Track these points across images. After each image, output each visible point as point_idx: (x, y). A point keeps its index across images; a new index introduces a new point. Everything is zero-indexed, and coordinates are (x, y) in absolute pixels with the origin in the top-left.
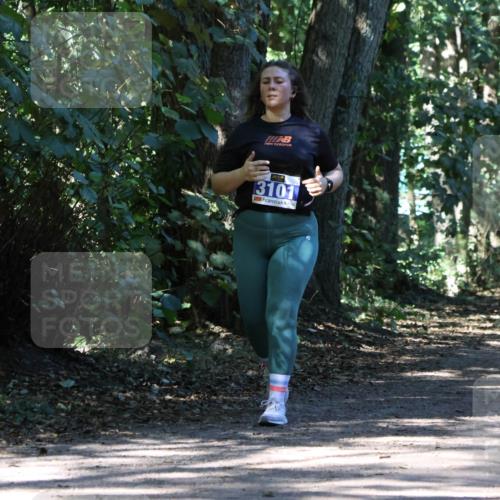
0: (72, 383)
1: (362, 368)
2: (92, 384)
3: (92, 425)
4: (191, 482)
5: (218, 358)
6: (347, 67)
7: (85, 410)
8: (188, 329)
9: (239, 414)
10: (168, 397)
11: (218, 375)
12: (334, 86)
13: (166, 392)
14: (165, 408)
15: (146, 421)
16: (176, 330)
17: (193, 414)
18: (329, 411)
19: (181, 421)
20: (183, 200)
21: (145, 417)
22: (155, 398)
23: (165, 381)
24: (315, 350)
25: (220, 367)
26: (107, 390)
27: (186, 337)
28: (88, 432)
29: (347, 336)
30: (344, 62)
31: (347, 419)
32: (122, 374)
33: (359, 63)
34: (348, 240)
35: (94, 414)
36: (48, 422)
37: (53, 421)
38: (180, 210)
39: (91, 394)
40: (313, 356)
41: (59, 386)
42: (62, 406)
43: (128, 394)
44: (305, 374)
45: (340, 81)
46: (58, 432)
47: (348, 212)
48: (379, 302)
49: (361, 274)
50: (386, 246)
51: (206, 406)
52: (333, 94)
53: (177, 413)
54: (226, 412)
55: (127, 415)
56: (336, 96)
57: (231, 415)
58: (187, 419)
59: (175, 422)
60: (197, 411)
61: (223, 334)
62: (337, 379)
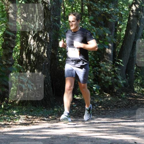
0: (76, 105)
1: (140, 103)
2: (80, 106)
6: (136, 35)
7: (79, 112)
8: (99, 94)
9: (114, 113)
10: (97, 109)
11: (108, 104)
12: (133, 39)
13: (97, 108)
14: (97, 111)
15: (93, 114)
16: (97, 94)
17: (104, 113)
19: (101, 114)
23: (96, 105)
24: (129, 99)
25: (108, 103)
26: (84, 107)
27: (99, 96)
28: (80, 116)
29: (136, 96)
30: (135, 34)
33: (138, 34)
35: (81, 112)
36: (71, 114)
37: (72, 114)
38: (98, 67)
39: (80, 108)
40: (129, 100)
41: (73, 106)
42: (74, 111)
44: (127, 104)
45: (134, 38)
46: (73, 116)
51: (106, 111)
52: (132, 41)
53: (99, 112)
56: (133, 41)
57: (112, 113)
58: (102, 114)
59: (99, 114)
60: (104, 112)
61: (107, 95)
62: (135, 106)
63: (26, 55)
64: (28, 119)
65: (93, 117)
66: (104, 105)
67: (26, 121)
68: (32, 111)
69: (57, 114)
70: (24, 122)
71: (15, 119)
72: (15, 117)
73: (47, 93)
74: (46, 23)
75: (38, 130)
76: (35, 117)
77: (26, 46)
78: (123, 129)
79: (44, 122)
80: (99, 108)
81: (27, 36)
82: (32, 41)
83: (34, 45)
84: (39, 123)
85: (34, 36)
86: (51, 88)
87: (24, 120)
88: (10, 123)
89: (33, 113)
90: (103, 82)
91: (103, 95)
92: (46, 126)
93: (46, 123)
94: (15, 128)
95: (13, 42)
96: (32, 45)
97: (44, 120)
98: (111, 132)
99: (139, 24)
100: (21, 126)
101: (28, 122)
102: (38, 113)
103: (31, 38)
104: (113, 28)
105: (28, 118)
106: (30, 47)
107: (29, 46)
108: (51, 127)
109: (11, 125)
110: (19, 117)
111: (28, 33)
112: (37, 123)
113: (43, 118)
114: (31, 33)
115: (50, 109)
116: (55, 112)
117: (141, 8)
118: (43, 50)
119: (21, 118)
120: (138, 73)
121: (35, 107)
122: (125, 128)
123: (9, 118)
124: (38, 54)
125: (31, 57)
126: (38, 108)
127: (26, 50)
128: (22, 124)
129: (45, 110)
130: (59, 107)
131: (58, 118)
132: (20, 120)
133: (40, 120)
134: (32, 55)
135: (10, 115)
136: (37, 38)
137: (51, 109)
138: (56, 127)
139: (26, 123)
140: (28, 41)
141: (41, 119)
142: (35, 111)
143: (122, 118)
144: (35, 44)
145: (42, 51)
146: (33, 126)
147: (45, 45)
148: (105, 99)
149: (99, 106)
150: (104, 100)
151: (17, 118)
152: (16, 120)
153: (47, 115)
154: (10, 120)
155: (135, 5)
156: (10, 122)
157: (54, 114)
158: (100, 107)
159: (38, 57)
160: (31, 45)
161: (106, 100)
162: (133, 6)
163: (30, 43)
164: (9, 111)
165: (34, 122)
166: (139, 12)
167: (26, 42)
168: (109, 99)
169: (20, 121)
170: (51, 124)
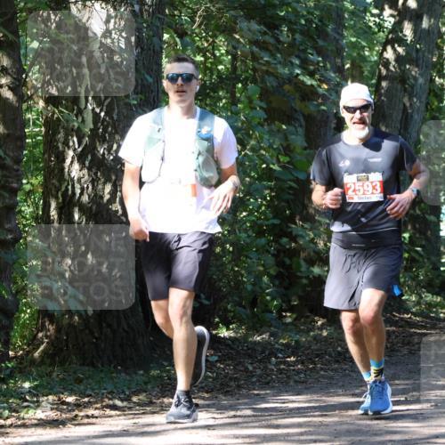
0: (216, 358)
2: (230, 359)
3: (231, 387)
4: (299, 425)
5: (317, 339)
7: (226, 377)
8: (295, 319)
9: (332, 378)
10: (282, 367)
11: (317, 350)
13: (281, 363)
14: (281, 374)
15: (268, 383)
16: (289, 320)
17: (301, 378)
18: (395, 373)
19: (292, 383)
20: (289, 230)
21: (267, 381)
22: (273, 367)
23: (280, 355)
25: (318, 345)
26: (241, 362)
27: (295, 325)
28: (228, 392)
29: (407, 321)
31: (408, 379)
32: (250, 351)
34: (406, 255)
35: (231, 379)
38: (287, 237)
39: (229, 365)
42: (210, 374)
43: (255, 365)
46: (207, 392)
47: (406, 235)
48: (429, 297)
49: (415, 278)
50: (433, 258)
51: (308, 372)
53: (288, 377)
54: (323, 377)
55: (254, 379)
57: (327, 378)
58: (296, 382)
59: (287, 383)
60: (302, 376)
61: (320, 323)
62: (401, 352)
63: (60, 209)
64: (65, 407)
65: (268, 392)
66: (306, 352)
67: (59, 413)
68: (79, 381)
69: (156, 389)
70: (53, 415)
71: (26, 407)
72: (27, 401)
73: (128, 324)
74: (116, 111)
75: (89, 441)
76: (86, 399)
77: (57, 184)
78: (352, 427)
79: (113, 413)
80: (289, 364)
81: (59, 152)
82: (76, 166)
83: (83, 180)
84: (97, 417)
85: (82, 151)
86: (140, 309)
87: (52, 409)
88: (9, 422)
89: (82, 387)
90: (305, 281)
91: (305, 323)
92: (117, 425)
93: (119, 416)
94: (22, 436)
95: (15, 173)
96: (76, 178)
97: (114, 407)
98: (313, 437)
99: (408, 104)
100: (40, 431)
101: (64, 416)
102: (96, 387)
103: (73, 158)
104: (328, 117)
105: (64, 403)
106: (70, 187)
107: (66, 184)
108: (131, 429)
109: (11, 426)
110: (38, 401)
111: (63, 143)
112: (93, 416)
113: (111, 402)
114: (71, 144)
115: (136, 373)
116: (150, 382)
117: (414, 55)
118: (109, 193)
119: (43, 404)
120: (419, 249)
121: (91, 369)
122: (359, 425)
123: (5, 405)
124: (94, 207)
125: (73, 216)
126: (102, 371)
127: (60, 195)
128: (43, 424)
129: (123, 374)
130: (166, 364)
131: (158, 399)
132: (39, 411)
133: (103, 408)
134: (76, 209)
135: (12, 396)
136: (90, 158)
137: (141, 372)
138: (146, 429)
139: (57, 420)
140: (63, 169)
141: (104, 404)
142: (90, 381)
143: (357, 391)
144: (86, 177)
145: (107, 197)
146: (77, 427)
147: (113, 178)
148: (312, 333)
149: (290, 357)
150: (309, 339)
151: (32, 405)
152: (27, 413)
153: (123, 392)
154: (7, 412)
155: (393, 48)
156: (7, 418)
157: (149, 387)
158: (291, 361)
159: (96, 215)
160: (72, 180)
161: (315, 338)
162: (389, 48)
163: (69, 175)
164: (7, 384)
165: (82, 414)
166: (408, 67)
167: (56, 171)
168: (325, 333)
169: (40, 414)
170: (133, 418)
